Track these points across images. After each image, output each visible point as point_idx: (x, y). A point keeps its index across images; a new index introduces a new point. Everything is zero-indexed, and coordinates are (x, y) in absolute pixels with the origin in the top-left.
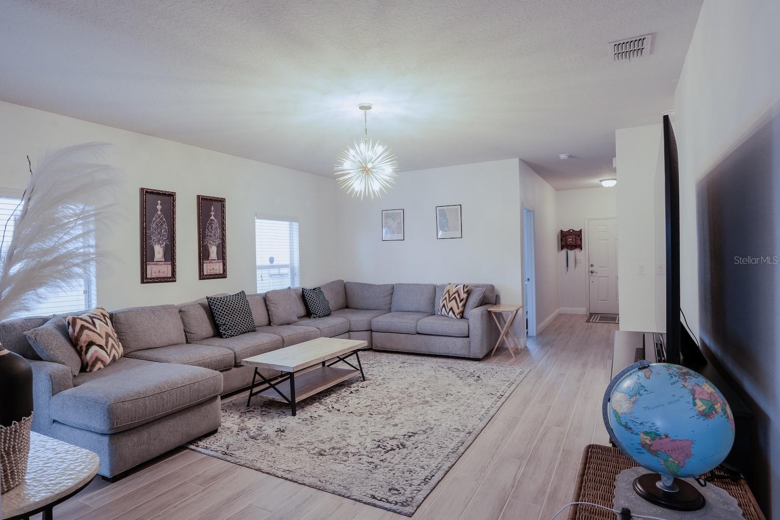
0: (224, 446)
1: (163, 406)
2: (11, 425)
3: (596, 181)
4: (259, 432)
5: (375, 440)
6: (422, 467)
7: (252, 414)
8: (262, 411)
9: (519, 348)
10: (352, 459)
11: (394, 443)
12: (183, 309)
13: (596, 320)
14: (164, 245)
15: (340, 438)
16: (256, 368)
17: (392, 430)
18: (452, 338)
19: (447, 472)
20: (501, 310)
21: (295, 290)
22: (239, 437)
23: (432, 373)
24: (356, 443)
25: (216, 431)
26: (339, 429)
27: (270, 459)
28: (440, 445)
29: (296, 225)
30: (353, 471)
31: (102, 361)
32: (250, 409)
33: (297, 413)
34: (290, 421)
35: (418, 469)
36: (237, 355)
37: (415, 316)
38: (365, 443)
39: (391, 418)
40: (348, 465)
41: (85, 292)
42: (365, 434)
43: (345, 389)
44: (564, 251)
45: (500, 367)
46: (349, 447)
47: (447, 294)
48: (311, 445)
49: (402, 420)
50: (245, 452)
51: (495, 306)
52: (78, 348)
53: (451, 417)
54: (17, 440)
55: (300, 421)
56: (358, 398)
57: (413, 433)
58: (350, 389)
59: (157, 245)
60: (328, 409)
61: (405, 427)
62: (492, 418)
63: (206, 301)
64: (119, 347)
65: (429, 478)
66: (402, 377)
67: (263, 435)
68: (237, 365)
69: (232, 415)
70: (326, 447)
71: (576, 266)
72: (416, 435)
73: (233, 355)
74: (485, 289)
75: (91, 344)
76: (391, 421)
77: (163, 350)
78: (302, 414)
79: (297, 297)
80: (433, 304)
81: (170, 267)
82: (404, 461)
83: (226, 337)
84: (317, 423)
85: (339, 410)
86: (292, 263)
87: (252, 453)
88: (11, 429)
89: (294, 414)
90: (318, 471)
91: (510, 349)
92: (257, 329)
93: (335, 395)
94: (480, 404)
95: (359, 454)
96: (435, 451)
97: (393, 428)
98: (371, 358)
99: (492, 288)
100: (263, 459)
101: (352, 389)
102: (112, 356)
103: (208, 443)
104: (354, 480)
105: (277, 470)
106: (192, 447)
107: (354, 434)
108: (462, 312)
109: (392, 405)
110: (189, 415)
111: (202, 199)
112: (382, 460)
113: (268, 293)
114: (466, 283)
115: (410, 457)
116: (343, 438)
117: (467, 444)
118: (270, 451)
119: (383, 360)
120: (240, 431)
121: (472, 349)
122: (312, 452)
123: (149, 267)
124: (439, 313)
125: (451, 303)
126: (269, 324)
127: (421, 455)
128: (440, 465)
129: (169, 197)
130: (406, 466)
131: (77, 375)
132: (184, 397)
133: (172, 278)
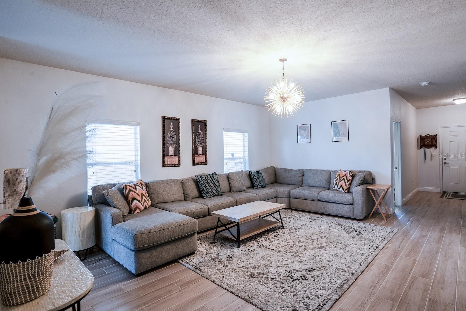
0: (197, 263)
1: (163, 237)
2: (35, 259)
3: (449, 100)
4: (217, 257)
5: (287, 271)
6: (317, 296)
7: (216, 244)
8: (221, 243)
9: (389, 213)
10: (270, 283)
11: (299, 274)
12: (183, 182)
13: (449, 196)
14: (174, 147)
15: (265, 266)
16: (219, 218)
17: (298, 265)
18: (342, 205)
19: (335, 303)
20: (376, 188)
21: (245, 172)
22: (206, 258)
23: (328, 227)
24: (274, 271)
25: (194, 253)
26: (264, 260)
27: (221, 276)
28: (331, 281)
29: (246, 135)
30: (270, 292)
31: (139, 209)
32: (215, 241)
33: (241, 246)
34: (236, 251)
35: (314, 297)
36: (210, 209)
37: (317, 190)
38: (279, 273)
39: (298, 256)
40: (267, 287)
41: (135, 171)
42: (281, 265)
43: (271, 233)
44: (422, 150)
45: (375, 226)
46: (270, 274)
47: (339, 177)
48: (246, 269)
49: (306, 258)
50: (208, 269)
51: (372, 185)
52: (128, 201)
53: (339, 260)
54: (40, 268)
55: (242, 252)
56: (278, 240)
57: (312, 269)
58: (274, 233)
59: (170, 147)
60: (259, 246)
61: (307, 264)
62: (369, 264)
63: (195, 178)
64: (148, 201)
65: (322, 305)
66: (308, 228)
67: (220, 259)
68: (209, 215)
69: (205, 244)
70: (255, 271)
71: (431, 159)
72: (314, 271)
73: (207, 209)
74: (364, 174)
75: (134, 199)
76: (298, 258)
77: (170, 204)
78: (244, 247)
79: (246, 176)
80: (329, 182)
81: (177, 158)
82: (305, 289)
83: (205, 198)
84: (252, 254)
85: (266, 247)
86: (244, 157)
87: (211, 270)
88: (35, 261)
89: (239, 247)
90: (248, 288)
91: (382, 214)
92: (223, 194)
93: (265, 237)
94: (361, 252)
95: (275, 280)
96: (327, 285)
97: (299, 263)
98: (289, 214)
99: (370, 173)
100: (217, 274)
101: (276, 234)
102: (144, 206)
103: (189, 260)
104: (270, 299)
105: (224, 284)
106: (180, 261)
107: (274, 265)
108: (349, 189)
109: (299, 247)
110: (178, 243)
111: (194, 121)
112: (290, 287)
113: (229, 173)
114: (352, 169)
115: (309, 287)
116: (266, 266)
117: (350, 283)
118: (221, 270)
119: (296, 216)
120: (207, 254)
121: (355, 212)
122: (246, 274)
123: (166, 158)
124: (333, 188)
125: (341, 182)
126: (230, 191)
127: (317, 286)
128: (330, 296)
129: (177, 121)
130: (306, 293)
131: (126, 215)
132: (175, 233)
133: (178, 165)
